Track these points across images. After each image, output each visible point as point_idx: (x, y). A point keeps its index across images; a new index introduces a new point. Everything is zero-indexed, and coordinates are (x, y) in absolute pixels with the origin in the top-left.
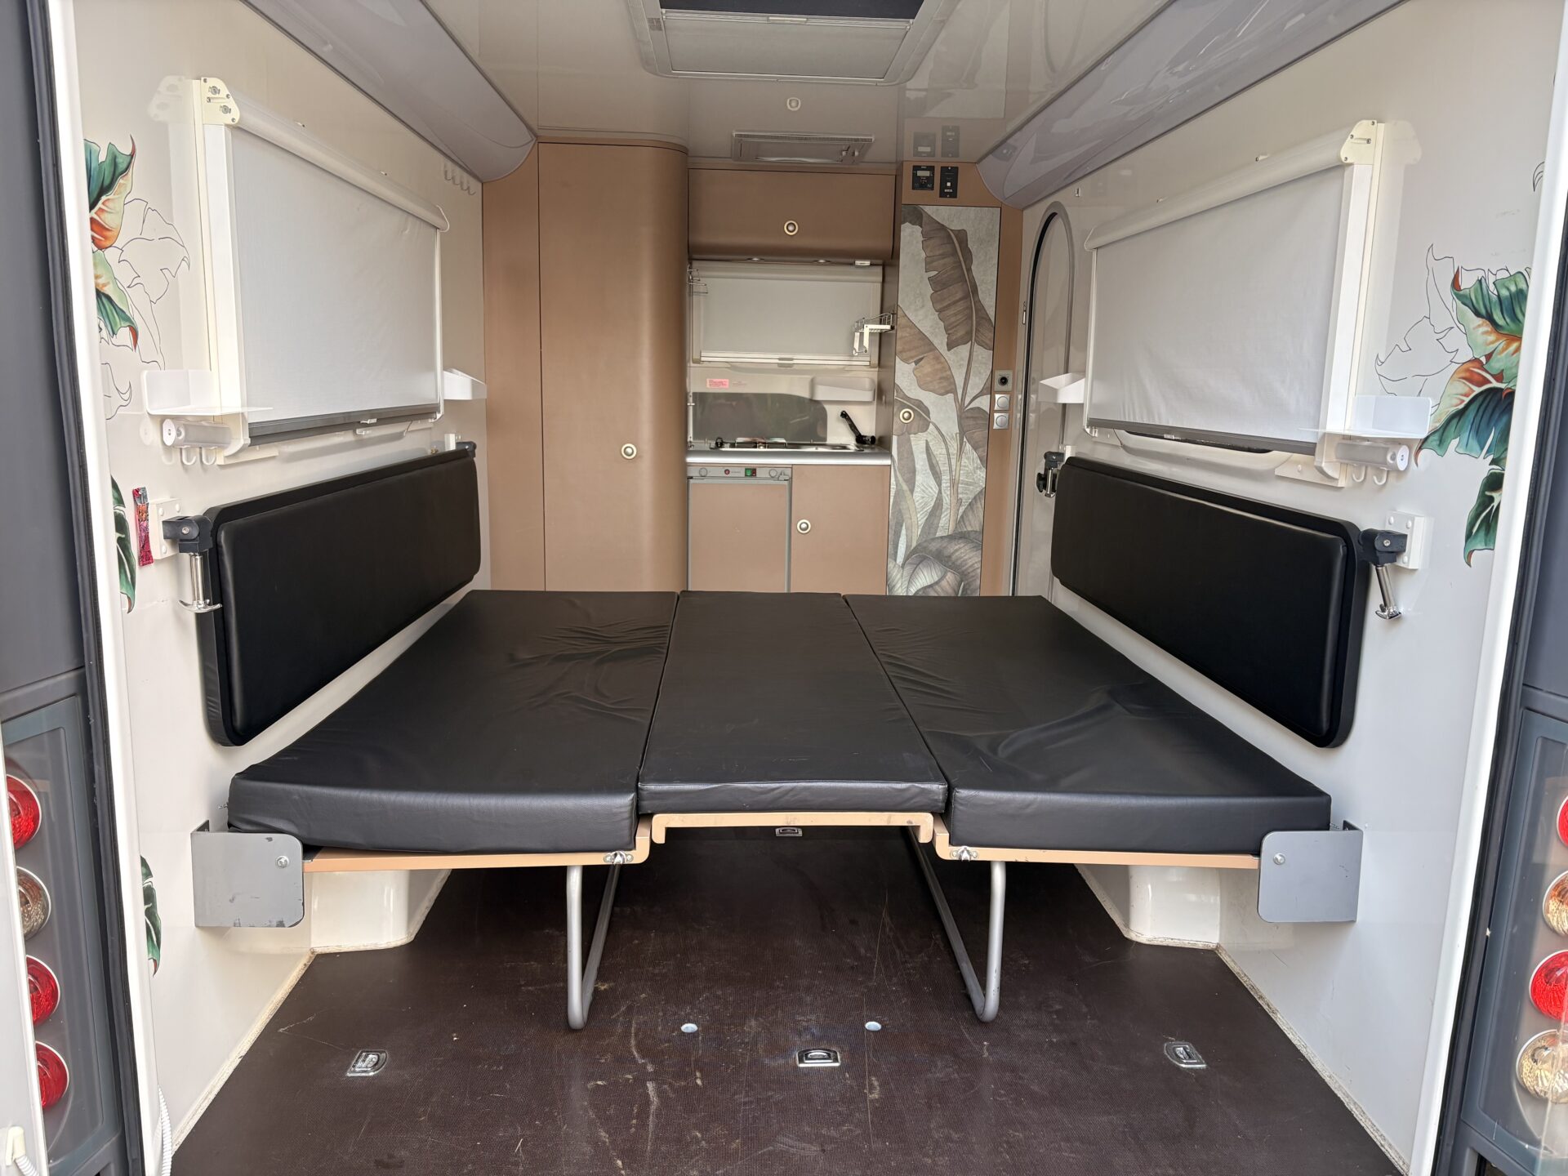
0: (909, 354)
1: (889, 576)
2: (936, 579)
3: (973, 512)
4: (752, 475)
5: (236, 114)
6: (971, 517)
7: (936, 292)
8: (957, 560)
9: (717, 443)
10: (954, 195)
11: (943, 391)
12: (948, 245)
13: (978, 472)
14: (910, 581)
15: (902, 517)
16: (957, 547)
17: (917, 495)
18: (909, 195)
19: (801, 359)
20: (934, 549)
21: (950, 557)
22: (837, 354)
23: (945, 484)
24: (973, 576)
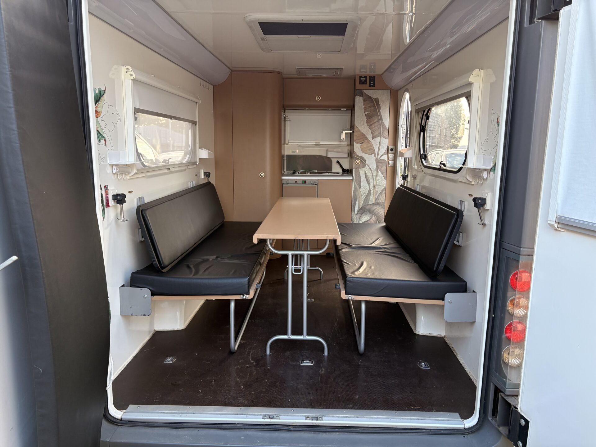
0: (359, 141)
1: (352, 218)
2: (369, 219)
3: (382, 195)
4: (304, 183)
5: (134, 76)
6: (381, 197)
7: (368, 119)
8: (376, 212)
9: (293, 172)
10: (374, 86)
11: (370, 153)
12: (372, 103)
13: (383, 181)
14: (359, 220)
15: (356, 197)
16: (376, 208)
17: (362, 189)
18: (358, 86)
19: (322, 143)
20: (368, 208)
21: (373, 211)
22: (335, 141)
23: (372, 186)
24: (381, 218)
